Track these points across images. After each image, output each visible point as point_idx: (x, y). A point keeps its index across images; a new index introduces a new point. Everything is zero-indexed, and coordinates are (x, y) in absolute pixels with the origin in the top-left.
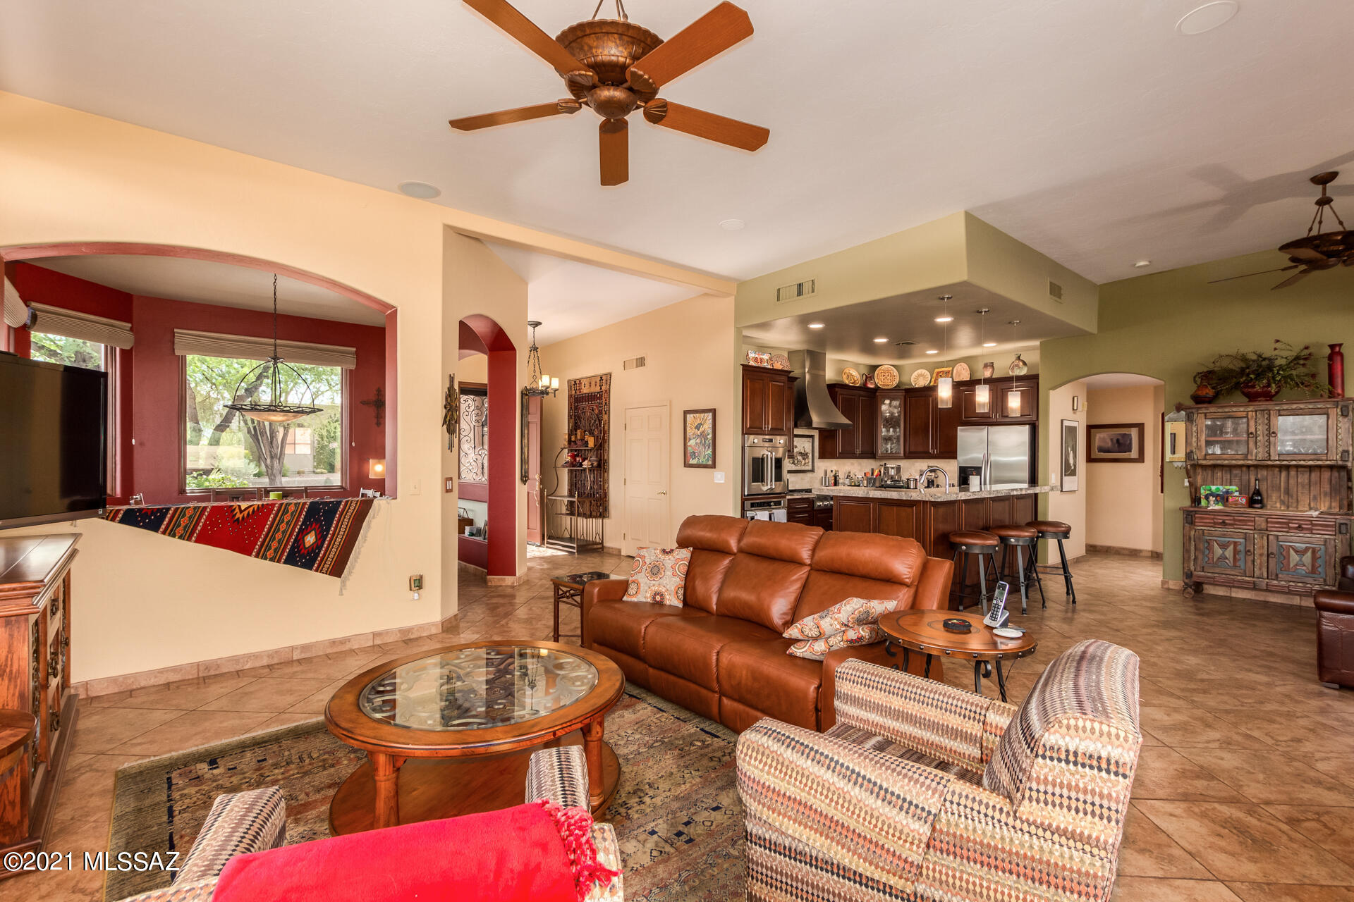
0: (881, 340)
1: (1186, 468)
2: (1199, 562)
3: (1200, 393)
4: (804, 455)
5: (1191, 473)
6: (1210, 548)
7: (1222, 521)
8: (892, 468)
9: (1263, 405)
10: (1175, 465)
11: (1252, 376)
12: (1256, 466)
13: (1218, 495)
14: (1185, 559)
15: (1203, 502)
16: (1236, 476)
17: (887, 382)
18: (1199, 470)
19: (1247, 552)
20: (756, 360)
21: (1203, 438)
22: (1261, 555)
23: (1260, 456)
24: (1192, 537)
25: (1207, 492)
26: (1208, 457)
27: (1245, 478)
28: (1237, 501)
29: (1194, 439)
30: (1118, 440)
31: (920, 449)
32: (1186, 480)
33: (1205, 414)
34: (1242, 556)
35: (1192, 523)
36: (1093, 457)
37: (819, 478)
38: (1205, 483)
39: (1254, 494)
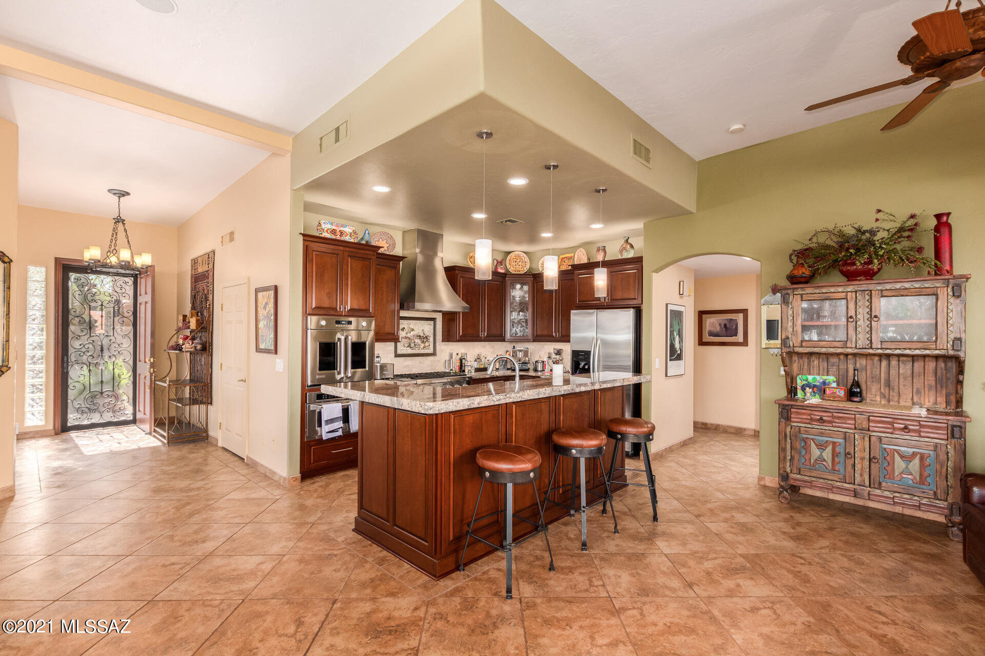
0: (479, 216)
1: (781, 355)
2: (796, 461)
3: (796, 272)
4: (424, 339)
5: (787, 362)
6: (807, 448)
7: (821, 417)
8: (520, 351)
9: (864, 285)
10: (772, 351)
11: (852, 251)
12: (855, 355)
13: (815, 386)
14: (782, 459)
15: (800, 394)
16: (833, 365)
17: (518, 268)
18: (795, 358)
19: (847, 454)
20: (333, 232)
21: (799, 323)
22: (862, 459)
23: (860, 344)
24: (788, 434)
25: (804, 383)
26: (804, 344)
27: (843, 366)
28: (835, 393)
29: (790, 324)
30: (725, 325)
31: (545, 333)
32: (782, 368)
33: (802, 295)
34: (841, 458)
35: (788, 419)
36: (704, 340)
37: (443, 361)
38: (801, 372)
39: (852, 385)
